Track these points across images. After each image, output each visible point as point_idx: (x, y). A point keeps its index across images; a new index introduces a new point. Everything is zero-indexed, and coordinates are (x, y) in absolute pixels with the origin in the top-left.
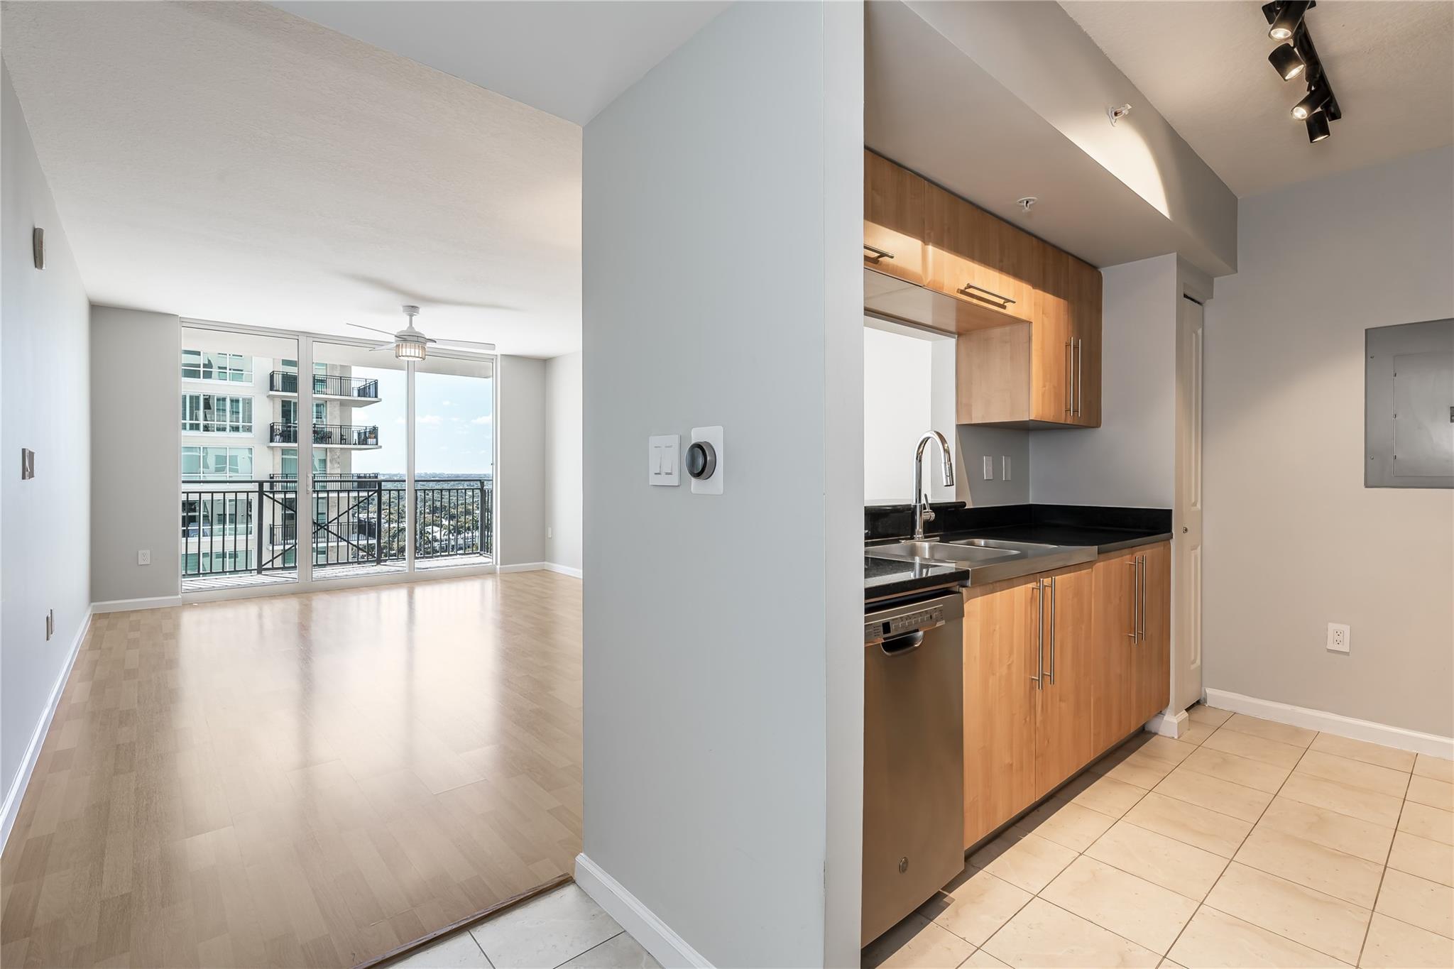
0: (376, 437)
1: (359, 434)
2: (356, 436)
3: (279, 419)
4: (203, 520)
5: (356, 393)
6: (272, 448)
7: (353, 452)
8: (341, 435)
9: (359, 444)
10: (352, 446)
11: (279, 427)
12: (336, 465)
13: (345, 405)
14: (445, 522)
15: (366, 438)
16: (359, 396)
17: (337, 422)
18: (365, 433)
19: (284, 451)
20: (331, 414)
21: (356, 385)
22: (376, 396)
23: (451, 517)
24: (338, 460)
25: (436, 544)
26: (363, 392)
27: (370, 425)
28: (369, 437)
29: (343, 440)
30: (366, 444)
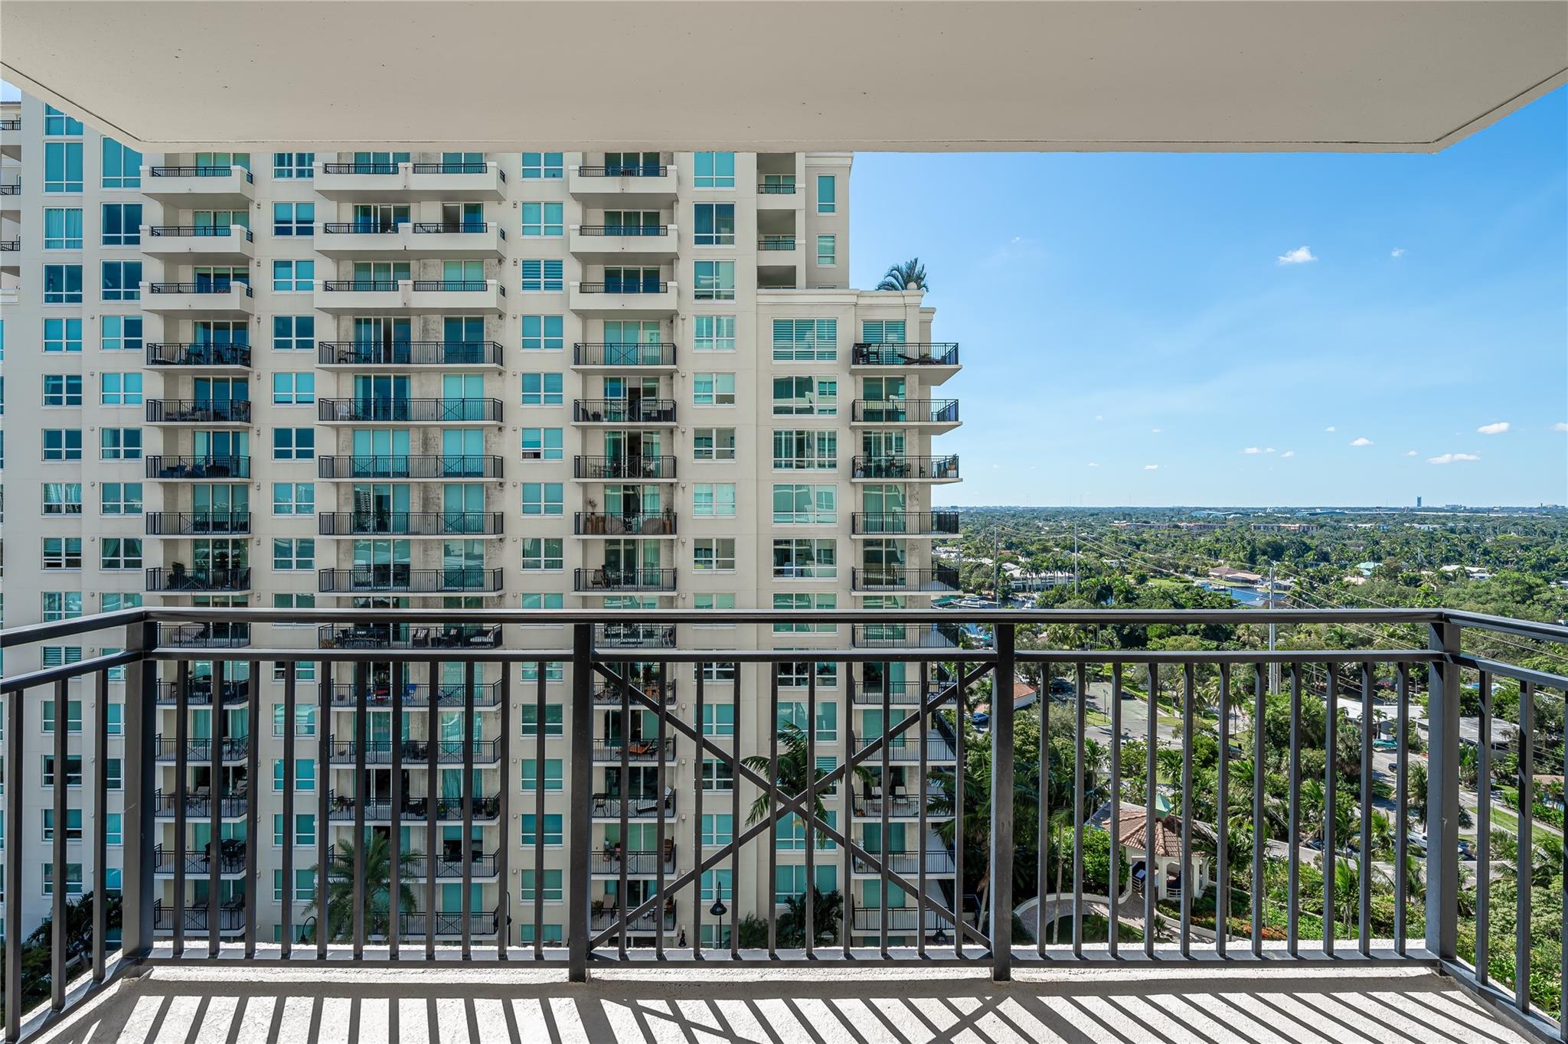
0: (957, 469)
1: (939, 465)
2: (935, 469)
3: (860, 452)
4: (796, 558)
5: (935, 418)
6: (854, 484)
7: (932, 486)
8: (920, 468)
9: (939, 477)
10: (931, 480)
11: (860, 461)
12: (915, 502)
13: (925, 432)
14: (1021, 559)
15: (946, 470)
16: (938, 420)
17: (916, 452)
18: (945, 464)
19: (865, 487)
20: (910, 443)
21: (936, 408)
22: (957, 419)
23: (1029, 554)
24: (918, 496)
25: (1012, 583)
26: (942, 416)
27: (950, 453)
28: (948, 469)
29: (922, 473)
30: (946, 477)
